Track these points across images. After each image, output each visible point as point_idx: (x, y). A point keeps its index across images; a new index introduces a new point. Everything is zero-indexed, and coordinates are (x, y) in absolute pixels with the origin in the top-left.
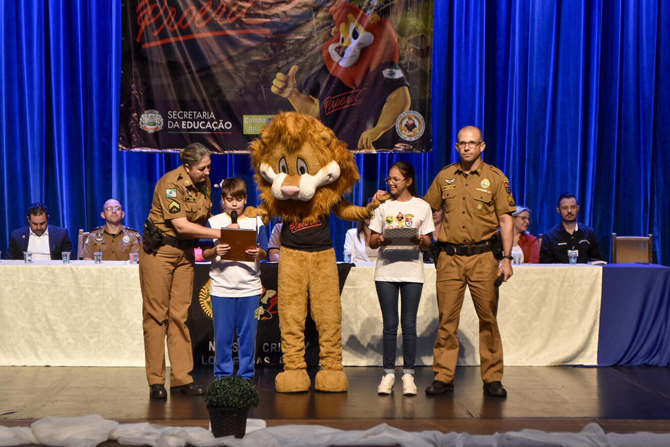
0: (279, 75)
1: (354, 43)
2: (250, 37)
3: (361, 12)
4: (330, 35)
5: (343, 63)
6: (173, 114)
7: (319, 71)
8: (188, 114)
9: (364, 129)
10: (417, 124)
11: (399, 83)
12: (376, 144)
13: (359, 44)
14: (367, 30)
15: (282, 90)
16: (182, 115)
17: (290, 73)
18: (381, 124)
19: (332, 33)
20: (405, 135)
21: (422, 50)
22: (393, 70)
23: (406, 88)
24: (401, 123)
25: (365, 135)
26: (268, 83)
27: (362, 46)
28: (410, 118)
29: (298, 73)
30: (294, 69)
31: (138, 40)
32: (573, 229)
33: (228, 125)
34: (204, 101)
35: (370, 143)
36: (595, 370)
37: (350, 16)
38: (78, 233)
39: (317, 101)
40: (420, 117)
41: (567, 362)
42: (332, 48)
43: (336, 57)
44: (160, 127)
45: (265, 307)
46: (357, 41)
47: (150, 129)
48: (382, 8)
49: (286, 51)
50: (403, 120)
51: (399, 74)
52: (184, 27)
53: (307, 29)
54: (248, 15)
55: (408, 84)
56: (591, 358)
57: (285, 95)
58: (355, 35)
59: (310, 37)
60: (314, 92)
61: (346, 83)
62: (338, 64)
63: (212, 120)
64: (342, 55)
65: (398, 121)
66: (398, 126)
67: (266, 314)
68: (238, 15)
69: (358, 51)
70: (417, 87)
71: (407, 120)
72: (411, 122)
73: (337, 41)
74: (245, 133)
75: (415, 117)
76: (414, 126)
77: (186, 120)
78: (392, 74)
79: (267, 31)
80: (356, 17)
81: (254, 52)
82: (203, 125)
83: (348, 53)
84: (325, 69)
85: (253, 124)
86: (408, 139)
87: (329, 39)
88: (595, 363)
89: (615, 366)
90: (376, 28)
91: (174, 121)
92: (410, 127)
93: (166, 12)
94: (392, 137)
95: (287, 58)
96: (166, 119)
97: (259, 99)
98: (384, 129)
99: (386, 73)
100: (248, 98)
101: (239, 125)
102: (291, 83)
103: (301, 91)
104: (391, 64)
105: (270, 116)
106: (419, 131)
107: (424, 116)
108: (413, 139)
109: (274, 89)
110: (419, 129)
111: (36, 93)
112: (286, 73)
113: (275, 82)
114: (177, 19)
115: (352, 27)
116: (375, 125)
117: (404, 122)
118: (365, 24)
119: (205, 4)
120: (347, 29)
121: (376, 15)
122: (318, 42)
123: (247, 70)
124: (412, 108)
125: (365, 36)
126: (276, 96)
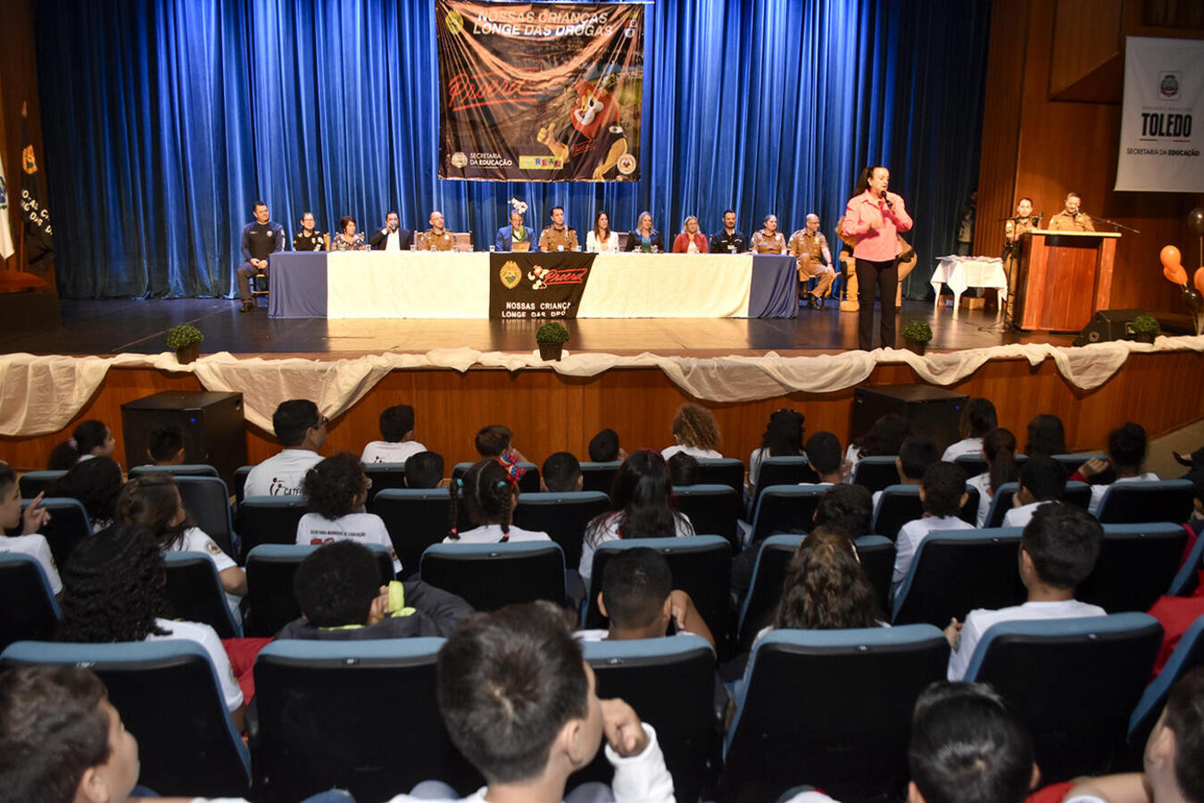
0: (543, 130)
1: (591, 109)
2: (523, 104)
3: (596, 88)
4: (575, 103)
5: (584, 122)
6: (473, 155)
7: (569, 127)
8: (483, 155)
9: (597, 166)
10: (631, 163)
11: (620, 136)
12: (605, 176)
13: (594, 110)
14: (599, 100)
15: (544, 140)
16: (479, 156)
17: (549, 128)
18: (607, 163)
19: (577, 102)
20: (623, 170)
21: (634, 115)
22: (616, 127)
24: (620, 163)
25: (597, 170)
27: (596, 112)
28: (626, 159)
29: (555, 128)
30: (552, 126)
31: (450, 105)
32: (730, 233)
33: (510, 163)
34: (494, 146)
35: (601, 176)
36: (746, 320)
37: (589, 91)
38: (413, 234)
39: (567, 147)
40: (633, 158)
41: (730, 315)
42: (577, 112)
43: (579, 118)
44: (465, 164)
45: (542, 280)
46: (594, 107)
47: (459, 166)
50: (622, 160)
51: (619, 130)
52: (480, 97)
53: (561, 99)
54: (522, 90)
55: (625, 137)
56: (744, 312)
57: (546, 143)
58: (592, 104)
59: (562, 105)
60: (565, 141)
61: (586, 135)
62: (580, 123)
63: (499, 160)
64: (583, 117)
65: (619, 161)
66: (618, 164)
67: (543, 285)
68: (516, 90)
69: (594, 115)
70: (631, 139)
71: (624, 160)
72: (627, 162)
73: (580, 107)
74: (521, 167)
75: (630, 158)
76: (629, 164)
77: (482, 159)
78: (615, 130)
79: (535, 100)
80: (592, 91)
81: (526, 114)
82: (493, 163)
83: (587, 116)
84: (572, 126)
85: (525, 162)
86: (625, 173)
87: (574, 106)
88: (747, 316)
89: (759, 318)
90: (606, 100)
91: (474, 159)
92: (627, 165)
93: (468, 87)
94: (614, 172)
95: (547, 119)
96: (469, 158)
97: (529, 145)
98: (610, 166)
99: (611, 129)
100: (522, 145)
101: (516, 163)
102: (550, 135)
103: (557, 141)
104: (615, 124)
105: (536, 157)
106: (632, 168)
108: (629, 173)
109: (539, 139)
110: (632, 166)
111: (383, 140)
112: (547, 128)
113: (539, 134)
114: (475, 92)
115: (590, 98)
116: (604, 163)
117: (623, 162)
118: (598, 96)
119: (493, 82)
120: (587, 100)
121: (605, 91)
122: (568, 108)
123: (522, 126)
124: (628, 153)
125: (598, 105)
126: (540, 143)
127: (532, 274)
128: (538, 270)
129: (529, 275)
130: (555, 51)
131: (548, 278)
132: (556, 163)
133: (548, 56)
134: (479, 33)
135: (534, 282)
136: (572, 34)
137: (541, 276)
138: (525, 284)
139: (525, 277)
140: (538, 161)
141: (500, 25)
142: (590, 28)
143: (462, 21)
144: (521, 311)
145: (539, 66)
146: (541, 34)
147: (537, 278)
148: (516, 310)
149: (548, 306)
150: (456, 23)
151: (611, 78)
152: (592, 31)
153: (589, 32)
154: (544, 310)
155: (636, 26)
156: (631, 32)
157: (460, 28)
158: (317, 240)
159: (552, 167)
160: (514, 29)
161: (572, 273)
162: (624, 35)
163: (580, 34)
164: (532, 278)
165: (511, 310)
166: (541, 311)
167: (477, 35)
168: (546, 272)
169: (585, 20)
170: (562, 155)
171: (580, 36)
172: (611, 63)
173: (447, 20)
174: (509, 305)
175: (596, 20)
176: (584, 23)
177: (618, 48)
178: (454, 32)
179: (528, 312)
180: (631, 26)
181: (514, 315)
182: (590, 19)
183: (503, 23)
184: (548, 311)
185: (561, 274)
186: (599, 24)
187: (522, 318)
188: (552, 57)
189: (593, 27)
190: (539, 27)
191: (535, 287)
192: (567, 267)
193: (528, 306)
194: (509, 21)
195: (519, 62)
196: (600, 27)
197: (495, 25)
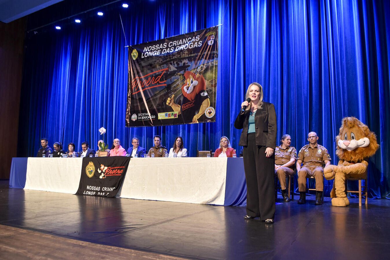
0: (169, 99)
2: (161, 87)
3: (194, 74)
4: (184, 83)
5: (188, 92)
6: (139, 115)
8: (143, 114)
9: (195, 115)
10: (212, 111)
11: (206, 97)
12: (198, 120)
13: (193, 85)
15: (169, 104)
16: (142, 115)
19: (185, 83)
20: (208, 116)
21: (214, 84)
22: (204, 93)
23: (208, 99)
24: (207, 112)
25: (195, 117)
26: (165, 101)
27: (193, 86)
28: (210, 110)
29: (174, 98)
30: (173, 96)
31: (132, 92)
33: (154, 117)
35: (196, 120)
37: (190, 76)
39: (180, 106)
41: (210, 202)
42: (185, 88)
43: (186, 91)
44: (136, 119)
47: (134, 120)
48: (200, 72)
49: (171, 90)
50: (208, 110)
51: (206, 94)
52: (143, 87)
53: (177, 82)
54: (160, 80)
55: (209, 97)
56: (221, 201)
57: (170, 105)
58: (192, 82)
59: (177, 85)
60: (179, 103)
61: (189, 99)
62: (186, 93)
63: (150, 116)
64: (188, 89)
65: (206, 111)
66: (206, 113)
68: (158, 81)
70: (212, 98)
71: (209, 110)
72: (210, 111)
73: (186, 85)
74: (159, 119)
75: (212, 109)
76: (211, 112)
77: (143, 116)
78: (204, 94)
79: (166, 85)
80: (192, 75)
81: (162, 92)
82: (147, 117)
83: (190, 89)
84: (182, 95)
85: (161, 116)
86: (209, 117)
87: (184, 85)
90: (198, 79)
91: (140, 116)
92: (210, 113)
94: (203, 117)
95: (171, 93)
96: (138, 117)
97: (163, 107)
98: (201, 114)
99: (202, 94)
100: (160, 107)
101: (157, 116)
102: (172, 101)
103: (175, 103)
104: (203, 91)
105: (166, 113)
107: (215, 108)
108: (211, 117)
109: (167, 104)
110: (213, 113)
112: (171, 98)
113: (167, 101)
116: (198, 113)
117: (208, 111)
118: (195, 78)
119: (149, 79)
120: (190, 80)
121: (198, 74)
122: (180, 85)
123: (160, 98)
124: (211, 106)
125: (196, 82)
126: (168, 106)
127: (100, 169)
128: (102, 167)
129: (98, 170)
130: (175, 59)
131: (107, 171)
132: (175, 115)
133: (172, 62)
134: (144, 57)
135: (100, 174)
136: (182, 49)
137: (104, 171)
138: (97, 175)
139: (96, 171)
140: (166, 115)
141: (152, 52)
142: (191, 44)
143: (137, 54)
144: (93, 191)
145: (168, 68)
146: (169, 52)
147: (102, 172)
148: (91, 191)
149: (105, 189)
150: (136, 55)
151: (202, 67)
152: (192, 46)
153: (190, 47)
154: (104, 192)
155: (214, 38)
156: (212, 42)
157: (137, 57)
158: (60, 154)
159: (173, 117)
160: (158, 52)
161: (118, 169)
162: (208, 45)
163: (187, 48)
164: (100, 172)
165: (89, 190)
166: (103, 192)
167: (143, 58)
168: (106, 168)
169: (189, 41)
170: (177, 110)
171: (187, 49)
172: (201, 59)
173: (132, 54)
174: (88, 187)
175: (194, 40)
176: (188, 42)
177: (205, 51)
178: (134, 59)
179: (97, 192)
180: (211, 39)
181: (89, 193)
182: (191, 40)
183: (153, 51)
184: (106, 192)
185: (113, 170)
186: (196, 41)
187: (93, 195)
188: (174, 63)
189: (192, 44)
190: (169, 49)
191: (101, 177)
192: (116, 165)
193: (97, 189)
194: (156, 49)
195: (160, 67)
196: (196, 43)
197: (150, 52)
